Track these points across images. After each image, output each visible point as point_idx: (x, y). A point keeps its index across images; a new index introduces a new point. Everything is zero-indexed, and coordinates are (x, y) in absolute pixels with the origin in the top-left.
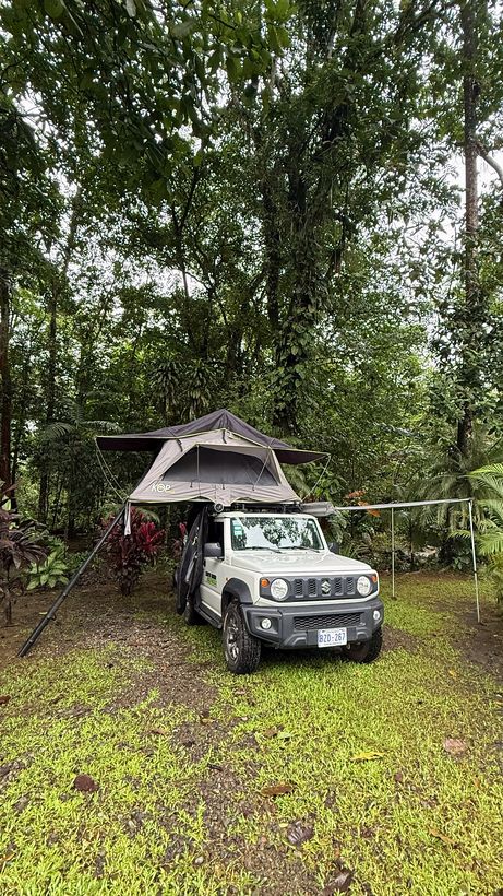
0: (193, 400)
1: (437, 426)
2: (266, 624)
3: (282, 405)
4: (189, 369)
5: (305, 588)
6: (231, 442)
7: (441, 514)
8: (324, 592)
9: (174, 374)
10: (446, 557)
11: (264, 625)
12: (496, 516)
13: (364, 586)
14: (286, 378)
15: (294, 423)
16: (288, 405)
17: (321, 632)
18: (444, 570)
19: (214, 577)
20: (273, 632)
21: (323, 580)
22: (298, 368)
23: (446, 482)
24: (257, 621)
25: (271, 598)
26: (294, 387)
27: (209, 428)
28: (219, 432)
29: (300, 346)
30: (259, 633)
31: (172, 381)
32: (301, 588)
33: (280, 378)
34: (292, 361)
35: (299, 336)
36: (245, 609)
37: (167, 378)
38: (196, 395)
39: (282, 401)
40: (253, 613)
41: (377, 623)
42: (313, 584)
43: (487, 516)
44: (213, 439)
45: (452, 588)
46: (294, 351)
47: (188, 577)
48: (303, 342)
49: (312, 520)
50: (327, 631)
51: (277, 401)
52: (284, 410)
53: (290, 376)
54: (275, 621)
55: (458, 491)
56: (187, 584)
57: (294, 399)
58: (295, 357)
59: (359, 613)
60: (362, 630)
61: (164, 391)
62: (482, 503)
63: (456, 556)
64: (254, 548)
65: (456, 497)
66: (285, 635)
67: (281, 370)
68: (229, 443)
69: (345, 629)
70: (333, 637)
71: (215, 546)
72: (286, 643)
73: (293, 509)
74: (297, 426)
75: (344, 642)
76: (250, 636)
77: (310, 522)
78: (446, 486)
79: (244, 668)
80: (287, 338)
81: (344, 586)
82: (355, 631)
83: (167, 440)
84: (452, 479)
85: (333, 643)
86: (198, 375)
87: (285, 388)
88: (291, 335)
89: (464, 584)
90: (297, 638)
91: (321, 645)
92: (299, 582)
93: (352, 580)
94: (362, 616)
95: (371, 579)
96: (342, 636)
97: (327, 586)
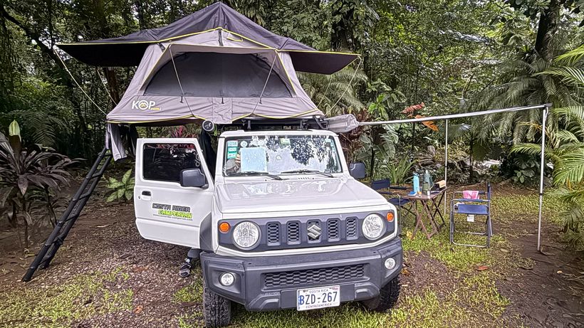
2: (227, 279)
5: (283, 232)
6: (230, 42)
7: (505, 124)
8: (310, 238)
10: (508, 170)
11: (223, 280)
12: (574, 126)
13: (372, 228)
15: (352, 38)
17: (301, 292)
18: (503, 183)
19: (186, 209)
20: (236, 290)
21: (310, 223)
23: (515, 88)
24: (214, 275)
25: (233, 246)
27: (200, 27)
28: (214, 32)
30: (216, 290)
36: (204, 259)
40: (210, 265)
41: (389, 274)
42: (295, 227)
43: (562, 126)
44: (206, 40)
45: (510, 203)
49: (331, 137)
50: (310, 291)
54: (238, 277)
55: (529, 99)
59: (362, 265)
60: (363, 287)
62: (558, 110)
63: (519, 169)
65: (526, 105)
66: (250, 295)
68: (226, 44)
69: (337, 286)
70: (320, 297)
72: (252, 305)
73: (311, 124)
74: (356, 41)
75: (335, 303)
77: (328, 140)
81: (340, 228)
82: (353, 288)
83: (148, 45)
85: (319, 304)
89: (525, 199)
90: (265, 299)
91: (302, 308)
92: (274, 225)
93: (354, 221)
94: (365, 268)
95: (384, 218)
96: (333, 295)
97: (314, 231)
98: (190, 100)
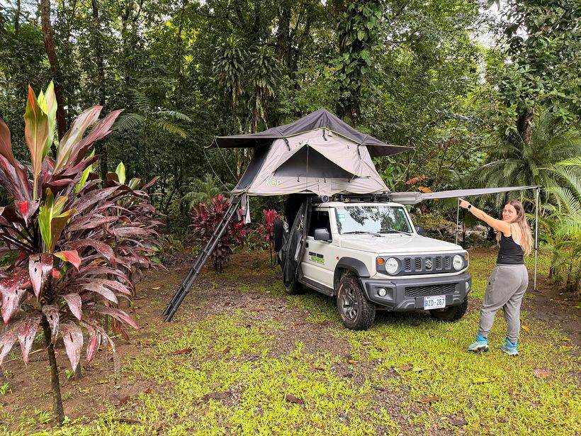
0: (259, 89)
1: (506, 116)
2: (383, 292)
3: (347, 94)
4: (253, 56)
5: (413, 265)
6: (331, 139)
7: (501, 197)
8: (427, 268)
9: (239, 62)
11: (380, 293)
13: (458, 263)
14: (352, 65)
16: (353, 92)
17: (426, 299)
19: (322, 256)
20: (388, 298)
21: (426, 259)
22: (364, 54)
23: (508, 168)
25: (386, 273)
26: (359, 74)
27: (311, 127)
28: (320, 131)
29: (366, 30)
30: (376, 299)
31: (238, 70)
32: (409, 264)
33: (346, 65)
34: (358, 46)
35: (366, 19)
36: (364, 282)
37: (233, 66)
38: (262, 83)
39: (347, 89)
40: (371, 284)
41: (466, 291)
42: (418, 261)
44: (314, 136)
46: (361, 36)
47: (296, 256)
48: (369, 26)
49: (402, 208)
50: (431, 298)
51: (342, 89)
52: (349, 99)
53: (356, 63)
54: (389, 290)
56: (296, 262)
57: (359, 87)
58: (361, 43)
59: (454, 284)
60: (456, 297)
61: (231, 79)
64: (356, 233)
66: (398, 301)
67: (346, 56)
68: (329, 140)
69: (445, 296)
70: (436, 302)
71: (323, 231)
72: (399, 306)
73: (382, 198)
75: (443, 306)
76: (368, 301)
77: (400, 210)
78: (508, 173)
79: (362, 326)
80: (353, 22)
81: (442, 262)
82: (452, 297)
83: (276, 139)
84: (514, 166)
85: (435, 307)
86: (264, 63)
87: (349, 76)
88: (357, 18)
90: (407, 303)
91: (427, 308)
92: (407, 260)
93: (449, 258)
94: (456, 286)
95: (463, 257)
96: (442, 301)
97: (429, 263)
98: (303, 179)
